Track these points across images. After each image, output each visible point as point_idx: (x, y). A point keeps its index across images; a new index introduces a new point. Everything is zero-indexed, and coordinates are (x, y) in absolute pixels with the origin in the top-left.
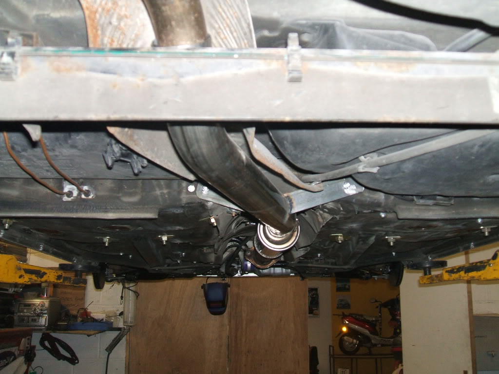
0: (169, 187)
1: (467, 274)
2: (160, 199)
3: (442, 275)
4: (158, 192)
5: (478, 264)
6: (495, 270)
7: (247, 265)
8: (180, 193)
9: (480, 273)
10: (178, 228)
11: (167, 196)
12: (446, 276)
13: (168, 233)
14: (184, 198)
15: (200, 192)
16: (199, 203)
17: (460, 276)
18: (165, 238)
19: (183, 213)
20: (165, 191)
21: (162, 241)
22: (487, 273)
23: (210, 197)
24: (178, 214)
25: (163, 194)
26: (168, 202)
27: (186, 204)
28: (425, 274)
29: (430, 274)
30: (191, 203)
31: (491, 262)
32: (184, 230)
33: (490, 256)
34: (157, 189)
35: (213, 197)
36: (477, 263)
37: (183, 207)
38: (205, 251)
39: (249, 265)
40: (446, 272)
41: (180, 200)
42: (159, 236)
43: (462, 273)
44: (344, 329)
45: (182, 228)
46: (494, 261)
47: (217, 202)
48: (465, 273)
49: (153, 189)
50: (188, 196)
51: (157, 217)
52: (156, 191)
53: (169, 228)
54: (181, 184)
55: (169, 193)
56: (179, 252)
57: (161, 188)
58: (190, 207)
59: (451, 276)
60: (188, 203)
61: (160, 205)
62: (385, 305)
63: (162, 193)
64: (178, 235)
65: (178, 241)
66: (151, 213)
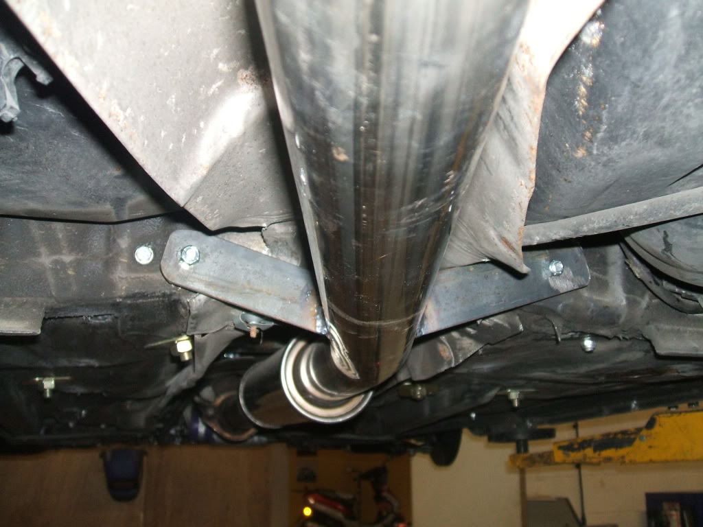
0: (78, 245)
1: (598, 453)
2: (51, 279)
3: (551, 453)
4: (46, 260)
5: (620, 436)
6: (650, 447)
7: (197, 430)
8: (109, 264)
9: (622, 452)
10: (84, 362)
11: (70, 272)
12: (559, 456)
13: (57, 372)
14: (123, 282)
15: (172, 263)
16: (164, 295)
17: (585, 456)
18: (49, 384)
19: (111, 326)
20: (68, 258)
21: (43, 391)
22: (637, 451)
23: (201, 281)
24: (95, 327)
25: (59, 267)
26: (74, 288)
27: (127, 297)
28: (518, 451)
29: (526, 450)
30: (143, 296)
31: (644, 432)
32: (100, 367)
33: (643, 423)
34: (43, 250)
35: (207, 279)
36: (616, 434)
37: (116, 306)
38: (128, 407)
39: (202, 429)
40: (560, 448)
41: (111, 285)
42: (37, 379)
43: (589, 452)
44: (307, 512)
45: (94, 363)
46: (649, 432)
47: (221, 297)
48: (595, 451)
49: (31, 250)
50: (133, 275)
51: (39, 332)
52: (39, 255)
53: (64, 362)
54: (114, 241)
55: (78, 264)
56: (75, 409)
57: (54, 247)
58: (138, 306)
59: (568, 456)
60: (134, 296)
61: (52, 296)
62: (366, 476)
63: (56, 262)
64: (80, 375)
65: (79, 390)
66: (22, 319)
